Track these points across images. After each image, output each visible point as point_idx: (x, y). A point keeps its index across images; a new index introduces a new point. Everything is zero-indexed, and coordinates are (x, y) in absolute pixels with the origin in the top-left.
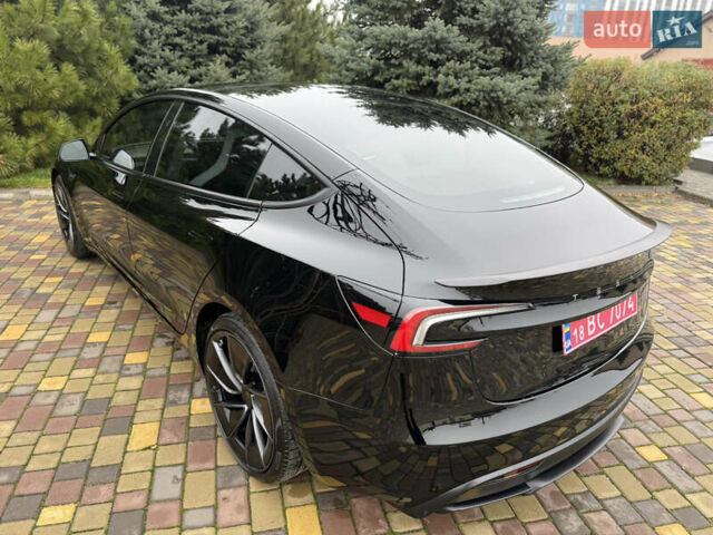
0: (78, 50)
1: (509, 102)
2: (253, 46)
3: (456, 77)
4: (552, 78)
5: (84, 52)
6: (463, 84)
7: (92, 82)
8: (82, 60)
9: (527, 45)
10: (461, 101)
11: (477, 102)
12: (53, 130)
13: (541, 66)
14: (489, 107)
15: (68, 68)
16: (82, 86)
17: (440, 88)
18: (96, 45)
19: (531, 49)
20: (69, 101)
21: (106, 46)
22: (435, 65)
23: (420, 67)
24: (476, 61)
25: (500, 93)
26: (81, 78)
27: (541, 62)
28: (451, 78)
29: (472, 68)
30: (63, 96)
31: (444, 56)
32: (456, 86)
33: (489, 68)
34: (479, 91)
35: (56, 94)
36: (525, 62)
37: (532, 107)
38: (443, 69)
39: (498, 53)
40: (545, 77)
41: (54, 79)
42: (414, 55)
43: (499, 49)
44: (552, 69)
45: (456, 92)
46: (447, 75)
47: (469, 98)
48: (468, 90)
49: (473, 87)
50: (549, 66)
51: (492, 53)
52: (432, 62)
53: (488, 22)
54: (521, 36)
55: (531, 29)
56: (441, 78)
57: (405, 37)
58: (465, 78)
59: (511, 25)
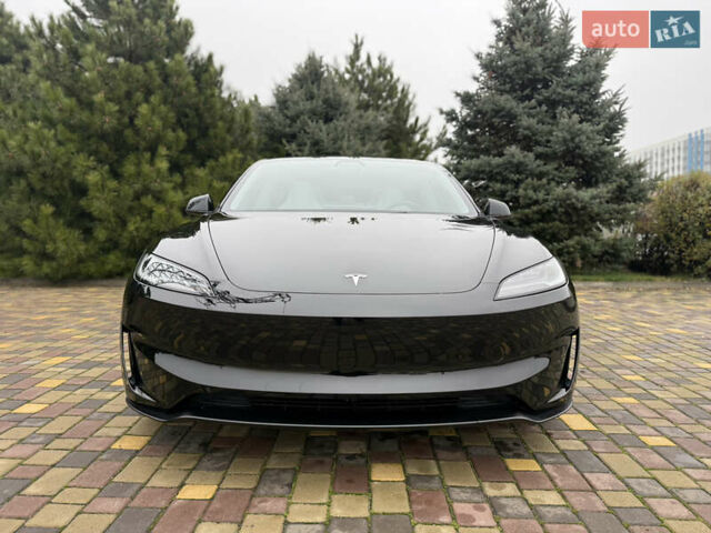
1: (584, 208)
3: (535, 191)
4: (628, 190)
6: (541, 195)
9: (598, 164)
10: (541, 210)
11: (555, 210)
13: (615, 181)
14: (566, 213)
17: (521, 200)
19: (603, 168)
22: (517, 184)
23: (503, 187)
24: (553, 179)
25: (574, 200)
27: (614, 178)
28: (531, 193)
29: (549, 184)
31: (523, 176)
32: (535, 197)
34: (555, 200)
36: (600, 179)
38: (523, 186)
39: (572, 171)
40: (621, 189)
42: (499, 178)
43: (572, 168)
44: (626, 183)
45: (536, 202)
46: (525, 190)
47: (546, 207)
48: (545, 201)
49: (550, 197)
50: (623, 180)
51: (567, 172)
52: (513, 181)
53: (559, 148)
54: (591, 157)
55: (600, 152)
56: (521, 191)
57: (489, 165)
58: (543, 192)
59: (579, 148)
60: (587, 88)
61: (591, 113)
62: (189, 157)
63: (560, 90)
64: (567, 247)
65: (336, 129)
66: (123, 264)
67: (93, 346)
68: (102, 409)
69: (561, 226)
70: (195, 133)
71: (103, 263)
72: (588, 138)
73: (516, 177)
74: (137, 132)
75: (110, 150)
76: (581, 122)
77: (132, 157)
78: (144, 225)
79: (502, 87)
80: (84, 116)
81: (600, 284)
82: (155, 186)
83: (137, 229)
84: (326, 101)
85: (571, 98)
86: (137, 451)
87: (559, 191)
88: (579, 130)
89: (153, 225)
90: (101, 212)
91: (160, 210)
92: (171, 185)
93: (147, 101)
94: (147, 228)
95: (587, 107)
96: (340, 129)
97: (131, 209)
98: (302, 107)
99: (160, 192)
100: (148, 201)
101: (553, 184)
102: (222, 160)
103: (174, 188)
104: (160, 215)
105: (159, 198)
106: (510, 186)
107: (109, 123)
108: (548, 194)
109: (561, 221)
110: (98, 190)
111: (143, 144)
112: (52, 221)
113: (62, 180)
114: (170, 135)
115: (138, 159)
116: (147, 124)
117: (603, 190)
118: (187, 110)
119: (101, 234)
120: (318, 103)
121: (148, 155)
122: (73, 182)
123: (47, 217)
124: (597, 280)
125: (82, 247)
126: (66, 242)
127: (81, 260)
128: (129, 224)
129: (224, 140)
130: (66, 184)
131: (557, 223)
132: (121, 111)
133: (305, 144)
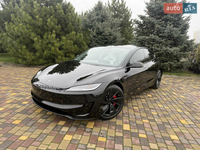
0: (79, 43)
1: (171, 53)
2: (115, 42)
4: (187, 48)
5: (80, 43)
6: (159, 49)
7: (80, 49)
8: (79, 45)
11: (163, 53)
12: (71, 57)
14: (166, 54)
15: (76, 46)
16: (78, 49)
18: (82, 42)
19: (181, 41)
20: (75, 52)
21: (84, 42)
22: (152, 45)
23: (149, 45)
24: (164, 44)
25: (168, 51)
26: (78, 48)
27: (183, 44)
30: (74, 51)
31: (155, 43)
32: (157, 49)
33: (168, 46)
34: (163, 51)
35: (73, 50)
36: (179, 44)
37: (181, 55)
39: (170, 42)
40: (185, 48)
41: (73, 48)
45: (158, 51)
46: (155, 47)
47: (160, 52)
50: (186, 45)
51: (168, 42)
52: (151, 44)
53: (166, 35)
54: (176, 38)
55: (179, 36)
57: (145, 39)
58: (160, 48)
59: (172, 35)
60: (178, 16)
61: (178, 24)
62: (62, 33)
63: (169, 16)
64: (165, 64)
65: (104, 25)
66: (44, 62)
67: (24, 90)
68: (16, 111)
69: (165, 58)
70: (64, 26)
71: (39, 61)
72: (175, 32)
73: (152, 43)
74: (47, 26)
75: (41, 31)
76: (173, 27)
77: (46, 33)
78: (49, 52)
79: (152, 15)
80: (34, 21)
81: (174, 76)
82: (52, 41)
83: (47, 53)
84: (102, 16)
85: (173, 19)
86: (17, 125)
88: (173, 30)
89: (51, 52)
90: (38, 48)
91: (53, 48)
92: (56, 41)
93: (50, 17)
94: (50, 53)
95: (177, 22)
96: (105, 24)
97: (46, 47)
98: (95, 18)
99: (53, 43)
100: (50, 45)
101: (163, 46)
102: (70, 34)
103: (57, 42)
104: (53, 50)
105: (53, 44)
107: (40, 24)
108: (161, 49)
109: (165, 57)
110: (37, 42)
111: (49, 29)
112: (26, 50)
113: (28, 39)
114: (57, 27)
115: (48, 33)
116: (50, 24)
117: (177, 49)
118: (62, 19)
119: (38, 54)
120: (100, 17)
121: (50, 33)
122: (31, 40)
123: (24, 49)
124: (173, 75)
125: (33, 57)
126: (29, 56)
127: (33, 60)
128: (45, 52)
129: (72, 28)
130: (29, 40)
131: (163, 57)
132: (43, 20)
133: (95, 29)
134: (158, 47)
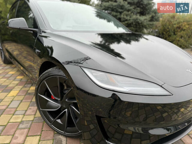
1: (142, 23)
4: (155, 17)
6: (128, 18)
11: (132, 23)
14: (136, 25)
19: (148, 9)
22: (121, 13)
23: (116, 14)
24: (132, 12)
25: (139, 20)
27: (151, 13)
28: (125, 16)
29: (131, 14)
32: (126, 18)
34: (133, 20)
36: (147, 13)
38: (123, 14)
39: (139, 10)
40: (153, 17)
42: (115, 10)
43: (139, 8)
44: (154, 15)
45: (126, 20)
46: (124, 15)
47: (130, 22)
48: (130, 20)
49: (131, 19)
51: (137, 10)
53: (136, 1)
54: (145, 5)
55: (148, 3)
56: (122, 16)
57: (112, 5)
59: (142, 1)
73: (121, 10)
87: (134, 17)
101: (132, 14)
106: (118, 14)
109: (134, 27)
117: (148, 17)
134: (127, 15)
